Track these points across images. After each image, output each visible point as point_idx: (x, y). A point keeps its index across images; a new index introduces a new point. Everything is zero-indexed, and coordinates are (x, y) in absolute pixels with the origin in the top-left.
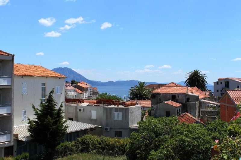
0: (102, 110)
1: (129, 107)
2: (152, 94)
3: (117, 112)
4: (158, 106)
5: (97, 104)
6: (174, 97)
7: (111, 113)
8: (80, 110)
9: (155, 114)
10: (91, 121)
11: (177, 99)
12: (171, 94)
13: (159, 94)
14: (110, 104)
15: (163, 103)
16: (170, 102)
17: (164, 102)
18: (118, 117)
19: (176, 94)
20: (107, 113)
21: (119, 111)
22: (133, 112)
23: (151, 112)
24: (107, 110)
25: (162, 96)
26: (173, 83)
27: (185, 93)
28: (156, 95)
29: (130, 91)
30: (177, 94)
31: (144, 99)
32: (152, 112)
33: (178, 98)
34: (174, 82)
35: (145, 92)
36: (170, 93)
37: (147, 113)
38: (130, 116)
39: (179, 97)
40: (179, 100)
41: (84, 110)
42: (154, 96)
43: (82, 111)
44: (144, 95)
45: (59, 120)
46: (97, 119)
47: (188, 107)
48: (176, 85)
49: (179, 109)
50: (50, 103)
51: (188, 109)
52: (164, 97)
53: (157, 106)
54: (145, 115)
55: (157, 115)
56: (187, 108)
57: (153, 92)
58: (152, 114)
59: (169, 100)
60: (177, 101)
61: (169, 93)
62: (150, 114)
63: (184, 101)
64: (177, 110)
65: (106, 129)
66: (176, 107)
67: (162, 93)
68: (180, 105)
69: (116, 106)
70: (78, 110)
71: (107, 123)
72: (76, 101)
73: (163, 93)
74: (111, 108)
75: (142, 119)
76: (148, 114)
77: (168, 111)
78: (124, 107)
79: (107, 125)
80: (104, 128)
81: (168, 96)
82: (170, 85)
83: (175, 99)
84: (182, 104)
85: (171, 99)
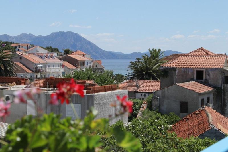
2: (162, 68)
4: (166, 92)
5: (44, 87)
7: (59, 106)
8: (8, 98)
9: (159, 107)
11: (206, 79)
12: (195, 70)
13: (174, 69)
17: (178, 84)
19: (204, 70)
23: (153, 102)
25: (179, 72)
26: (202, 49)
27: (221, 67)
28: (170, 71)
30: (207, 69)
31: (154, 79)
32: (155, 103)
33: (208, 77)
34: (204, 48)
35: (157, 67)
36: (193, 67)
37: (145, 105)
39: (209, 75)
40: (210, 81)
42: (166, 73)
43: (11, 99)
44: (154, 71)
47: (226, 93)
48: (208, 54)
49: (208, 98)
52: (183, 75)
53: (164, 91)
54: (141, 108)
55: (164, 107)
56: (224, 95)
57: (165, 66)
58: (153, 107)
59: (192, 79)
60: (206, 83)
61: (191, 67)
62: (150, 106)
63: (220, 82)
64: (203, 100)
66: (200, 94)
67: (179, 67)
68: (211, 89)
70: (4, 99)
72: (11, 82)
73: (181, 67)
76: (148, 107)
77: (183, 101)
78: (86, 93)
81: (190, 73)
82: (196, 54)
83: (203, 79)
84: (214, 87)
85: (195, 78)
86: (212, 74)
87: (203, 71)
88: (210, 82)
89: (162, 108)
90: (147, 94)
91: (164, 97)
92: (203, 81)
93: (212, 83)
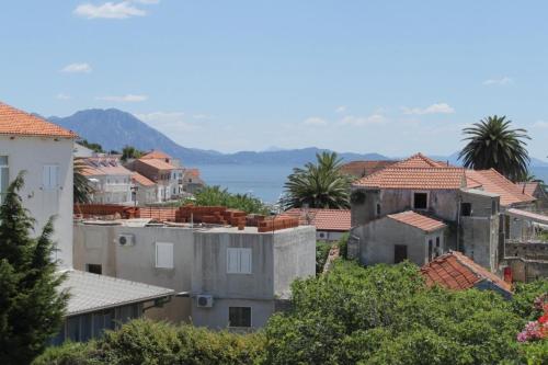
0: (190, 240)
1: (276, 232)
2: (354, 189)
3: (237, 246)
4: (371, 230)
5: (176, 221)
6: (420, 202)
7: (216, 251)
8: (123, 241)
9: (359, 255)
10: (156, 275)
11: (431, 208)
12: (413, 191)
13: (376, 191)
14: (218, 223)
15: (384, 219)
16: (409, 217)
17: (390, 216)
18: (238, 262)
19: (428, 193)
20: (204, 249)
21: (241, 244)
22: (286, 248)
23: (350, 246)
24: (204, 243)
25: (385, 196)
26: (420, 156)
27: (457, 187)
28: (367, 194)
29: (288, 181)
30: (431, 190)
31: (333, 206)
32: (352, 247)
33: (434, 204)
34: (424, 154)
35: (336, 186)
36: (409, 187)
37: (337, 251)
38: (276, 262)
39: (436, 200)
40: (437, 210)
41: (134, 240)
42: (361, 197)
43: (129, 242)
44: (332, 193)
45: (38, 275)
46: (174, 269)
47: (465, 231)
48: (430, 164)
49: (438, 239)
50: (10, 219)
51: (464, 238)
52: (391, 201)
53: (368, 229)
54: (330, 257)
55: (367, 256)
56: (462, 233)
57: (359, 185)
58: (350, 255)
59: (407, 208)
60: (431, 214)
61: (406, 187)
62: (344, 252)
63: (454, 212)
64: (430, 242)
65: (203, 301)
66: (427, 232)
67: (385, 187)
68: (440, 224)
69: (235, 230)
70: (116, 241)
71: (205, 281)
73: (388, 186)
74: (217, 235)
75: (319, 269)
76: (340, 254)
77: (400, 243)
78: (259, 231)
79: (205, 290)
80: (195, 298)
81: (404, 198)
82: (410, 164)
83: (425, 207)
84: (445, 221)
85: (413, 206)
86: (441, 200)
87: (425, 195)
88: (438, 212)
89: (365, 255)
90: (325, 233)
91: (367, 237)
92: (426, 210)
93: (441, 214)
